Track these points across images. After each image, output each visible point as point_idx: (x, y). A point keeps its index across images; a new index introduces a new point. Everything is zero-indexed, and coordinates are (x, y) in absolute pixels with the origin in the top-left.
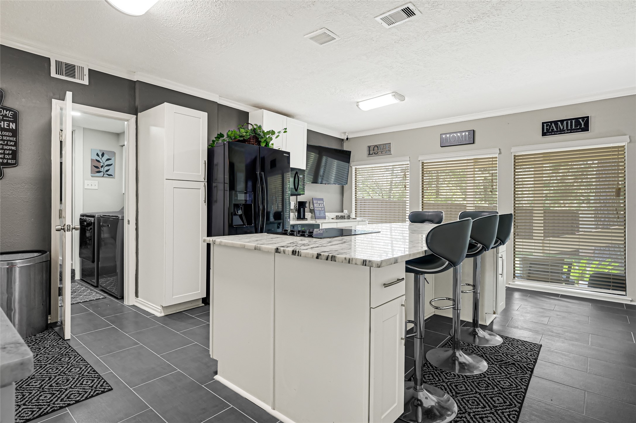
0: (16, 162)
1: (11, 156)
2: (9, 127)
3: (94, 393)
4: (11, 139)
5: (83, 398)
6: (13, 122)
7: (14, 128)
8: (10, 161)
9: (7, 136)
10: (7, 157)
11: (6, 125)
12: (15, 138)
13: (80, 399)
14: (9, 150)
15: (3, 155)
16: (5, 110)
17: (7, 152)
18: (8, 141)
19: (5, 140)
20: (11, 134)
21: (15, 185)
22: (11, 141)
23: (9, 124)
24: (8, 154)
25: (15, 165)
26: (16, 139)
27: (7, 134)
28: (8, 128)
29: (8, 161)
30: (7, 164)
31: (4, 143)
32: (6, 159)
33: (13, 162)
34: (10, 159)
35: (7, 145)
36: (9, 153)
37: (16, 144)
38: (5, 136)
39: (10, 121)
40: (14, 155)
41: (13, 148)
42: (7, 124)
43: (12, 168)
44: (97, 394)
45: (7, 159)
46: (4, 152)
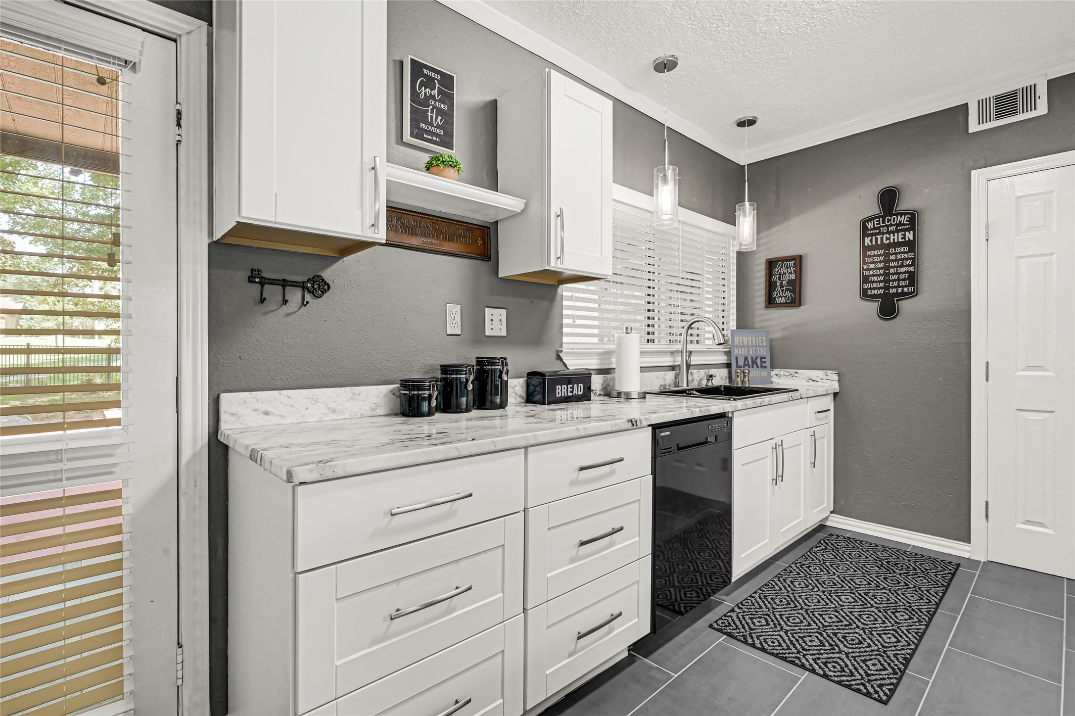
0: (914, 289)
1: (907, 281)
2: (905, 239)
3: (856, 684)
4: (908, 255)
5: (836, 679)
6: (909, 230)
7: (911, 238)
8: (906, 290)
9: (902, 253)
10: (902, 283)
11: (900, 236)
12: (912, 254)
13: (831, 676)
14: (905, 272)
15: (897, 282)
16: (899, 216)
17: (902, 276)
18: (903, 260)
19: (900, 260)
20: (907, 249)
21: (913, 324)
22: (907, 259)
23: (904, 235)
24: (904, 279)
25: (913, 294)
26: (914, 255)
27: (902, 249)
28: (903, 240)
29: (903, 289)
30: (903, 294)
31: (898, 264)
32: (900, 287)
33: (911, 289)
34: (906, 286)
35: (902, 266)
36: (905, 277)
37: (914, 262)
38: (899, 253)
39: (905, 230)
40: (912, 278)
41: (911, 269)
42: (902, 235)
43: (909, 300)
44: (858, 689)
45: (903, 287)
46: (898, 277)
